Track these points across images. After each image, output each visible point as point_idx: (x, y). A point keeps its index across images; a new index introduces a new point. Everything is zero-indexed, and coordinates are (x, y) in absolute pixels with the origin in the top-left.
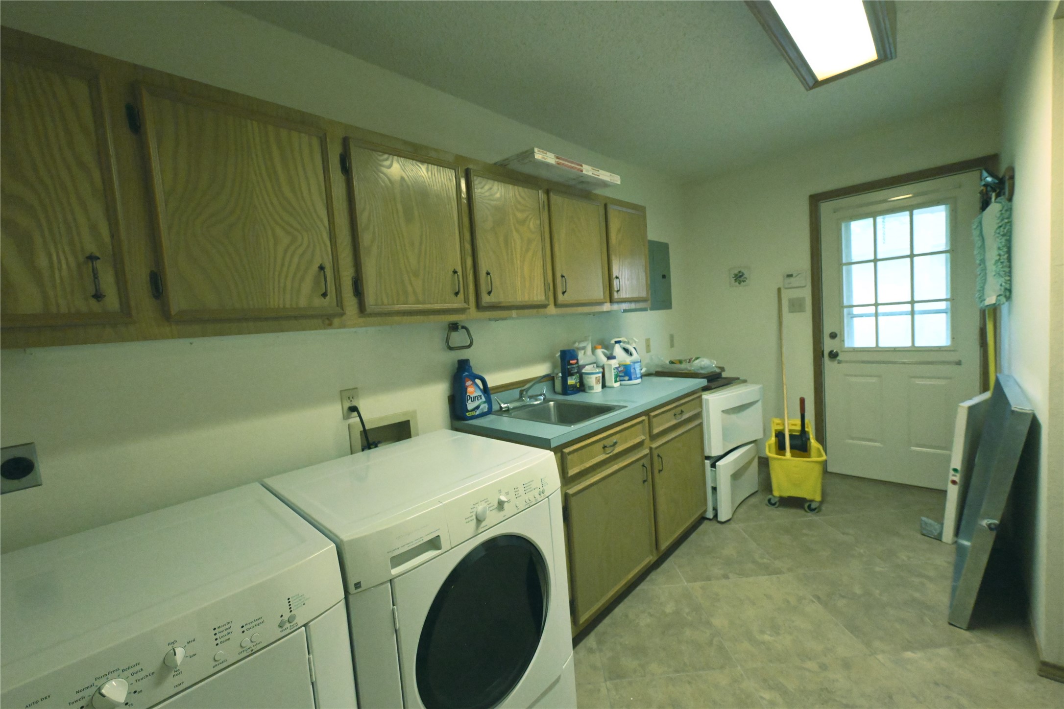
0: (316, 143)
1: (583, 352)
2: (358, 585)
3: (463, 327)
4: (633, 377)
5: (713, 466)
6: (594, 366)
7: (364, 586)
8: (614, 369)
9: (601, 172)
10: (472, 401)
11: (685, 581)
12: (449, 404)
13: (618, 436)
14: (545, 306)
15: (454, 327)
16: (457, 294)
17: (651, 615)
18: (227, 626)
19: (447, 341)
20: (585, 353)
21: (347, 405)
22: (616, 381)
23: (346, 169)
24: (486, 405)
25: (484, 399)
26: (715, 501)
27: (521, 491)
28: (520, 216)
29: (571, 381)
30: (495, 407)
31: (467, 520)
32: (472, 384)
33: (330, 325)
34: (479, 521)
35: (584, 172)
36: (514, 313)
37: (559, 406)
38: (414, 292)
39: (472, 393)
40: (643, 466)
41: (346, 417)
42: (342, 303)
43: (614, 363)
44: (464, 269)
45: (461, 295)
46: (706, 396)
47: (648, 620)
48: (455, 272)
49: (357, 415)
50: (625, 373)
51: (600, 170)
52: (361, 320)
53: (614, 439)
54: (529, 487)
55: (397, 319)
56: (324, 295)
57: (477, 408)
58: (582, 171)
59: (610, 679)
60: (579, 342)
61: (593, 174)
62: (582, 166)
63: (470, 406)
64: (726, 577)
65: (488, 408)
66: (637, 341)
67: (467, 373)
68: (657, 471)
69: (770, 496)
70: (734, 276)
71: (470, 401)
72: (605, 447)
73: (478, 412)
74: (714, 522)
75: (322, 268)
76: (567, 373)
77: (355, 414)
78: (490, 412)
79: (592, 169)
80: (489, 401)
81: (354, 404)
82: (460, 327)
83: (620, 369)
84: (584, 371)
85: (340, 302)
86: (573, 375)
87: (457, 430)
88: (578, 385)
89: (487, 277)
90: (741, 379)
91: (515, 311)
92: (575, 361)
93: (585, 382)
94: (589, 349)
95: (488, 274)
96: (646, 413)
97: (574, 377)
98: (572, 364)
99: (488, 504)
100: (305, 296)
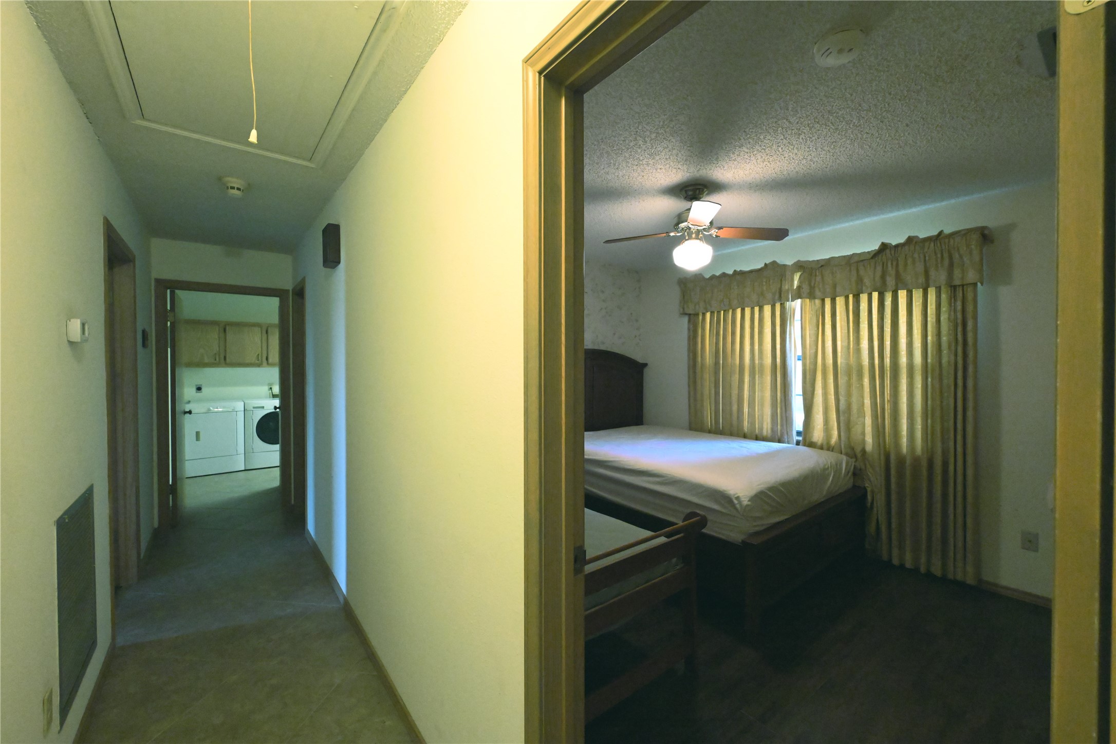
85: (262, 361)
100: (254, 360)
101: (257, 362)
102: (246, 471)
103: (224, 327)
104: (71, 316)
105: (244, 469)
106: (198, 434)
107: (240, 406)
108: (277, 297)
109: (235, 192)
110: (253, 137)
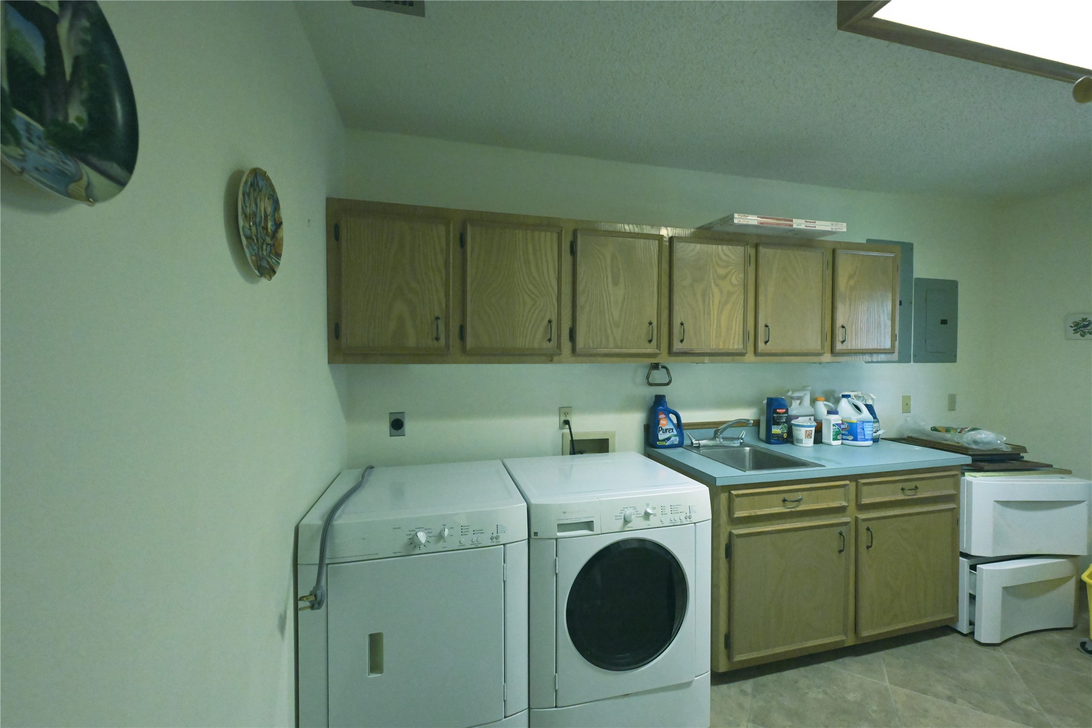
0: (555, 236)
1: (798, 402)
2: (536, 534)
3: (664, 367)
4: (859, 437)
5: (973, 567)
6: (810, 419)
7: (539, 536)
8: (834, 425)
9: (818, 222)
10: (663, 432)
11: (887, 681)
12: (645, 431)
13: (805, 493)
14: (742, 354)
15: (655, 366)
16: (650, 341)
17: (825, 693)
18: (467, 527)
19: (648, 378)
20: (800, 404)
21: (563, 418)
22: (834, 439)
23: (573, 251)
24: (677, 438)
25: (675, 432)
26: (972, 613)
27: (668, 510)
28: (721, 272)
29: (776, 430)
30: (687, 442)
31: (616, 518)
32: (665, 418)
33: (551, 361)
34: (626, 521)
35: (795, 226)
36: (706, 359)
37: (756, 453)
38: (614, 339)
39: (665, 425)
40: (841, 534)
41: (561, 428)
42: (560, 347)
43: (835, 419)
44: (659, 322)
45: (654, 342)
46: (969, 477)
47: (821, 696)
48: (650, 323)
49: (568, 427)
50: (849, 431)
51: (816, 222)
52: (573, 358)
53: (799, 495)
54: (676, 509)
55: (600, 359)
56: (550, 340)
57: (668, 439)
58: (792, 226)
59: (754, 722)
60: (794, 391)
61: (806, 226)
62: (792, 221)
63: (661, 436)
64: (950, 699)
65: (679, 441)
66: (874, 397)
67: (661, 408)
68: (864, 547)
69: (1085, 639)
70: (1073, 325)
71: (661, 432)
72: (784, 501)
73: (668, 443)
74: (967, 640)
75: (550, 322)
76: (772, 420)
77: (567, 426)
78: (680, 445)
79: (806, 221)
80: (681, 435)
81: (568, 418)
82: (660, 367)
83: (843, 426)
84: (793, 422)
85: (559, 346)
86: (780, 425)
87: (649, 456)
88: (785, 436)
89: (681, 327)
90: (1054, 466)
91: (708, 357)
92: (784, 411)
93: (794, 434)
94: (807, 400)
95: (682, 324)
96: (854, 478)
97: (781, 427)
98: (779, 413)
99: (636, 512)
100: (537, 340)
101: (546, 345)
106: (375, 641)
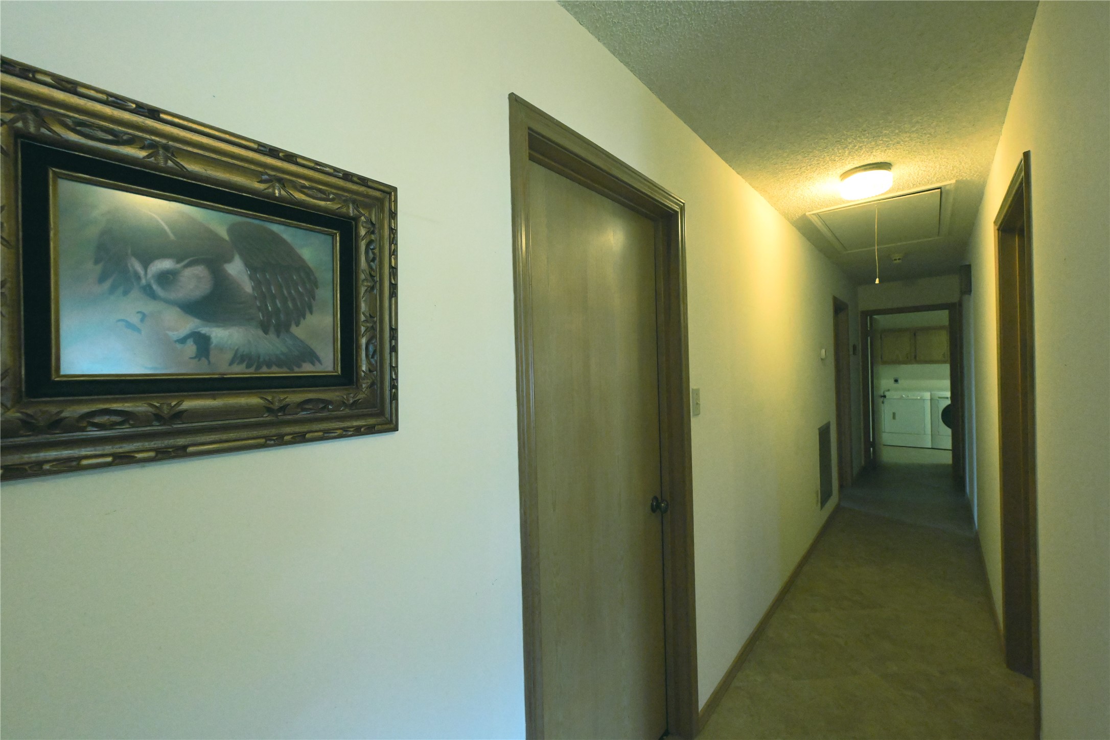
100: (940, 358)
101: (943, 359)
102: (933, 450)
103: (915, 332)
104: (821, 348)
105: (931, 447)
106: (894, 414)
107: (927, 395)
108: (946, 309)
109: (898, 261)
110: (877, 281)
